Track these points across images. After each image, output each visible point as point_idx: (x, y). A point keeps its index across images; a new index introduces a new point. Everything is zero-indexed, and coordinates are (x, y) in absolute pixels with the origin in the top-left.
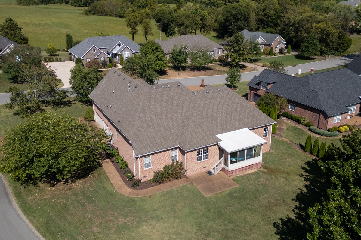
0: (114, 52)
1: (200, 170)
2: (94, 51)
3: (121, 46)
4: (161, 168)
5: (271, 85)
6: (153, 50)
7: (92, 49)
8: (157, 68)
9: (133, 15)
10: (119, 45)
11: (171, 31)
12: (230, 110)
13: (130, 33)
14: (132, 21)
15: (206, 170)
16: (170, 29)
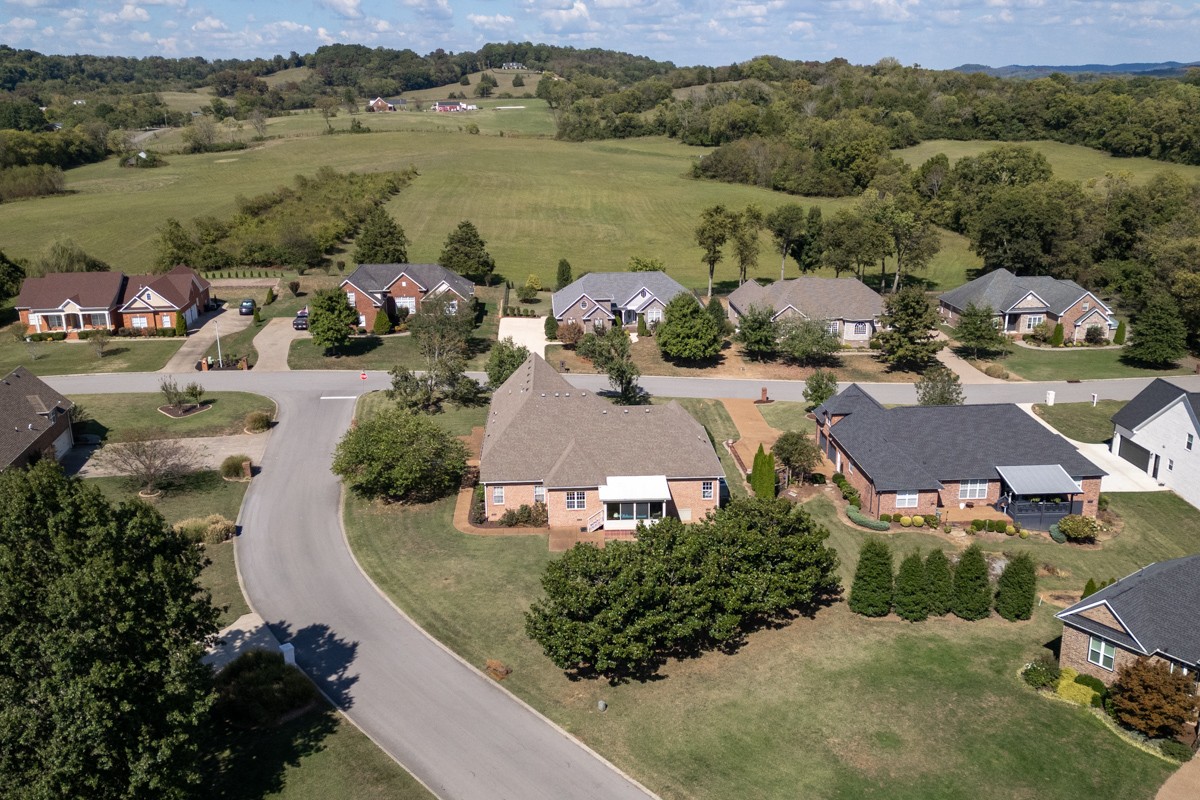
0: (629, 307)
1: (571, 523)
2: (584, 305)
3: (648, 296)
4: (516, 507)
5: (840, 418)
6: (685, 316)
7: (581, 301)
8: (687, 352)
9: (713, 222)
10: (644, 295)
11: (809, 257)
12: (650, 445)
13: (703, 260)
14: (707, 234)
15: (581, 524)
16: (807, 254)
